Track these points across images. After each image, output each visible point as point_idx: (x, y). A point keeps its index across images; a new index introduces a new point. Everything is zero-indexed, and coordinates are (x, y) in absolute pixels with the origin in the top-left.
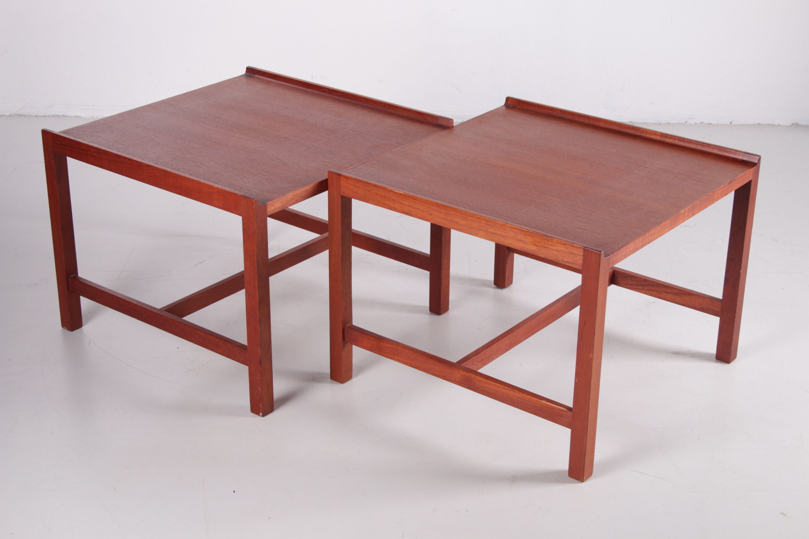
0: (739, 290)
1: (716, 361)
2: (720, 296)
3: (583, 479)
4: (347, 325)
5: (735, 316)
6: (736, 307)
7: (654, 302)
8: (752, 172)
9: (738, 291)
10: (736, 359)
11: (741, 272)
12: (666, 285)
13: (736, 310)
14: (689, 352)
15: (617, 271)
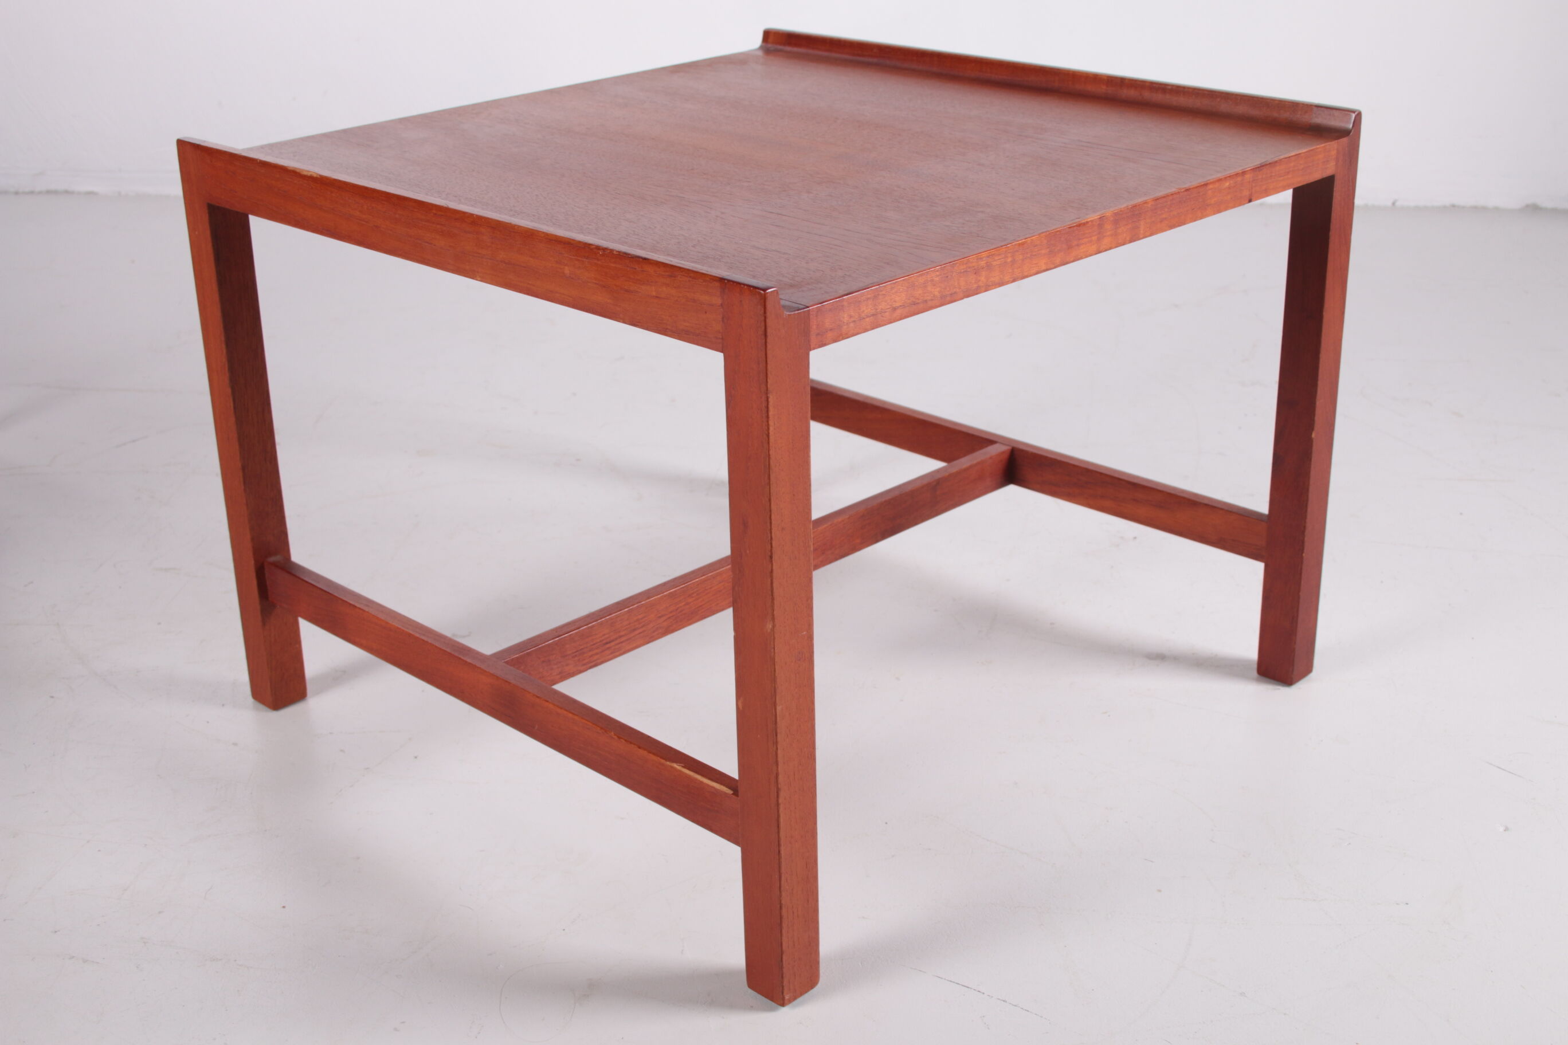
0: (1312, 488)
1: (1257, 680)
2: (1262, 506)
3: (783, 999)
4: (272, 559)
5: (1302, 557)
6: (1303, 532)
7: (1135, 538)
8: (1334, 153)
9: (1308, 490)
10: (1312, 675)
11: (1313, 435)
12: (1135, 481)
13: (1303, 542)
14: (1193, 654)
15: (1022, 451)
